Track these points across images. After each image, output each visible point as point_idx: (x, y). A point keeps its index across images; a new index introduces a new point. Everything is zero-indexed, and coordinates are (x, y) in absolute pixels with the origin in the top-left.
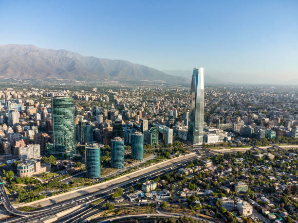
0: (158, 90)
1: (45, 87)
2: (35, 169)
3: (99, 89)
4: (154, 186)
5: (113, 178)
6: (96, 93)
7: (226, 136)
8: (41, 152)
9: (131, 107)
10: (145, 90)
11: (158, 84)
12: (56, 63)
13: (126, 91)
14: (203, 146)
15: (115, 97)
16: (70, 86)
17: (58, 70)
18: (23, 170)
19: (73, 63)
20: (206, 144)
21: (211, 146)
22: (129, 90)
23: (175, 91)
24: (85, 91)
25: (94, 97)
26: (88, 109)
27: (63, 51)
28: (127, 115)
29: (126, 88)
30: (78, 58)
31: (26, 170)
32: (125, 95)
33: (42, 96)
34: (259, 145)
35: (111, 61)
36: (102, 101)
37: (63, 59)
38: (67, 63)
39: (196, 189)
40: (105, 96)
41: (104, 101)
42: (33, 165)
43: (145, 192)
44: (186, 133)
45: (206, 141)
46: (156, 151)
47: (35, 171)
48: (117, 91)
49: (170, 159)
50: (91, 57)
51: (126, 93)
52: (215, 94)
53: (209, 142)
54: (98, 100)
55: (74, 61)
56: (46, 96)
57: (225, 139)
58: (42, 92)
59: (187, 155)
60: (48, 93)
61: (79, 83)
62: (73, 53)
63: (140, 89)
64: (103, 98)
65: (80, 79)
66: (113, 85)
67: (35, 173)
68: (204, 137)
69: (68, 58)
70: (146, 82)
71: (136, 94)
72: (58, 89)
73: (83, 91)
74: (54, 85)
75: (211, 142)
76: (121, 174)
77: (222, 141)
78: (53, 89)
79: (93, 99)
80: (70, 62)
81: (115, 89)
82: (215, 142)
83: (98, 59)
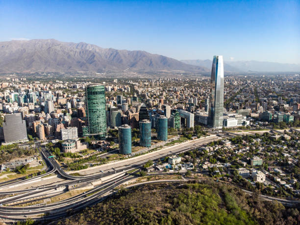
0: (177, 80)
1: (69, 80)
2: (76, 146)
3: (119, 80)
4: (179, 160)
5: (143, 154)
6: (117, 84)
7: (245, 120)
8: (78, 134)
9: (152, 96)
10: (164, 80)
11: (178, 74)
12: (76, 55)
13: (145, 81)
14: (223, 129)
15: (136, 88)
16: (91, 78)
17: (79, 62)
18: (67, 147)
19: (93, 56)
20: (225, 127)
21: (230, 129)
22: (148, 80)
23: (195, 81)
24: (106, 82)
25: (116, 88)
26: (113, 99)
27: (82, 44)
28: (150, 103)
29: (145, 79)
30: (97, 51)
31: (70, 147)
32: (145, 85)
33: (67, 88)
34: (277, 128)
35: (130, 53)
36: (124, 91)
37: (83, 52)
38: (86, 56)
39: (216, 163)
40: (126, 87)
41: (126, 91)
42: (74, 143)
43: (171, 164)
44: (206, 118)
45: (226, 125)
46: (179, 134)
47: (77, 148)
48: (137, 82)
49: (192, 139)
50: (110, 49)
51: (147, 83)
52: (235, 83)
53: (229, 125)
54: (121, 90)
55: (93, 53)
56: (71, 88)
57: (244, 123)
58: (66, 84)
59: (208, 137)
60: (72, 85)
61: (99, 75)
62: (92, 46)
63: (159, 79)
64: (125, 89)
65: (100, 71)
66: (132, 76)
67: (77, 150)
68: (224, 121)
69: (88, 50)
70: (165, 72)
71: (156, 85)
72: (81, 81)
73: (104, 83)
74: (76, 78)
75: (231, 126)
76: (149, 151)
77: (241, 125)
78: (76, 81)
79: (115, 90)
80: (90, 55)
81: (135, 80)
82: (234, 126)
83: (117, 50)
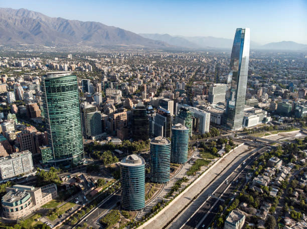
0: (141, 56)
1: (9, 54)
3: (74, 55)
6: (73, 61)
7: (266, 116)
10: (125, 56)
11: (138, 49)
12: (16, 24)
13: (105, 57)
14: (244, 131)
15: (98, 66)
16: (39, 53)
17: (21, 33)
19: (39, 25)
20: (246, 128)
22: (109, 56)
23: (160, 57)
24: (58, 57)
25: (74, 66)
27: (24, 11)
28: (127, 89)
29: (106, 54)
30: (43, 20)
32: (107, 62)
33: (8, 66)
35: (82, 24)
36: (85, 71)
37: (25, 21)
38: (30, 25)
40: (86, 64)
41: (87, 70)
44: (219, 116)
45: (247, 125)
48: (96, 58)
49: (220, 157)
50: (59, 19)
51: (108, 60)
53: (250, 125)
54: (80, 69)
55: (39, 23)
56: (13, 65)
57: (264, 121)
58: (6, 61)
59: (237, 148)
60: (14, 62)
61: (48, 49)
62: (36, 13)
63: (120, 54)
64: (85, 67)
65: (48, 44)
66: (88, 51)
68: (243, 120)
69: (31, 18)
70: (124, 47)
72: (26, 56)
73: (56, 59)
74: (19, 52)
77: (261, 123)
78: (20, 57)
79: (73, 69)
80: (34, 25)
81: (94, 55)
82: (255, 125)
83: (67, 21)
